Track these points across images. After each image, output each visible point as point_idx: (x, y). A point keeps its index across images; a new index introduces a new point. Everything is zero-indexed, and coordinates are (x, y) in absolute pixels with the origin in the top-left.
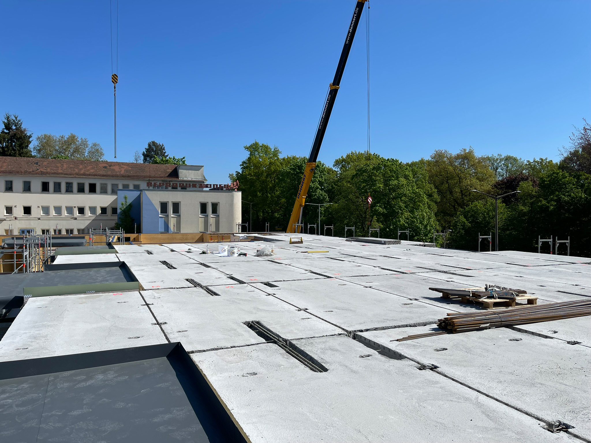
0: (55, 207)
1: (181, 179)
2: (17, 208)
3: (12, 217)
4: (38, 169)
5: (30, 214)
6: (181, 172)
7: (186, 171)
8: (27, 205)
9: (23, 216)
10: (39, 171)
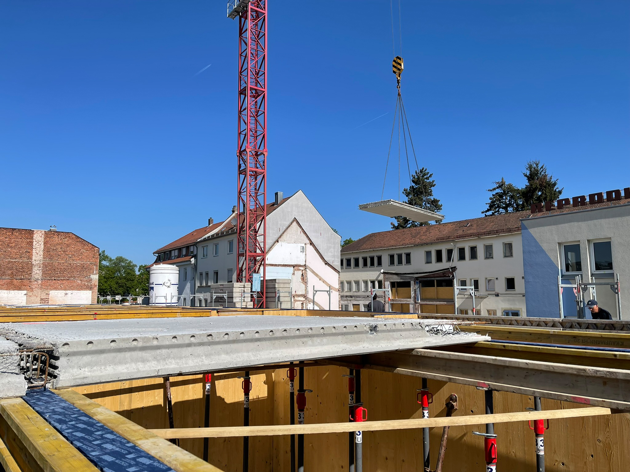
5: (514, 289)
8: (510, 276)
9: (506, 291)
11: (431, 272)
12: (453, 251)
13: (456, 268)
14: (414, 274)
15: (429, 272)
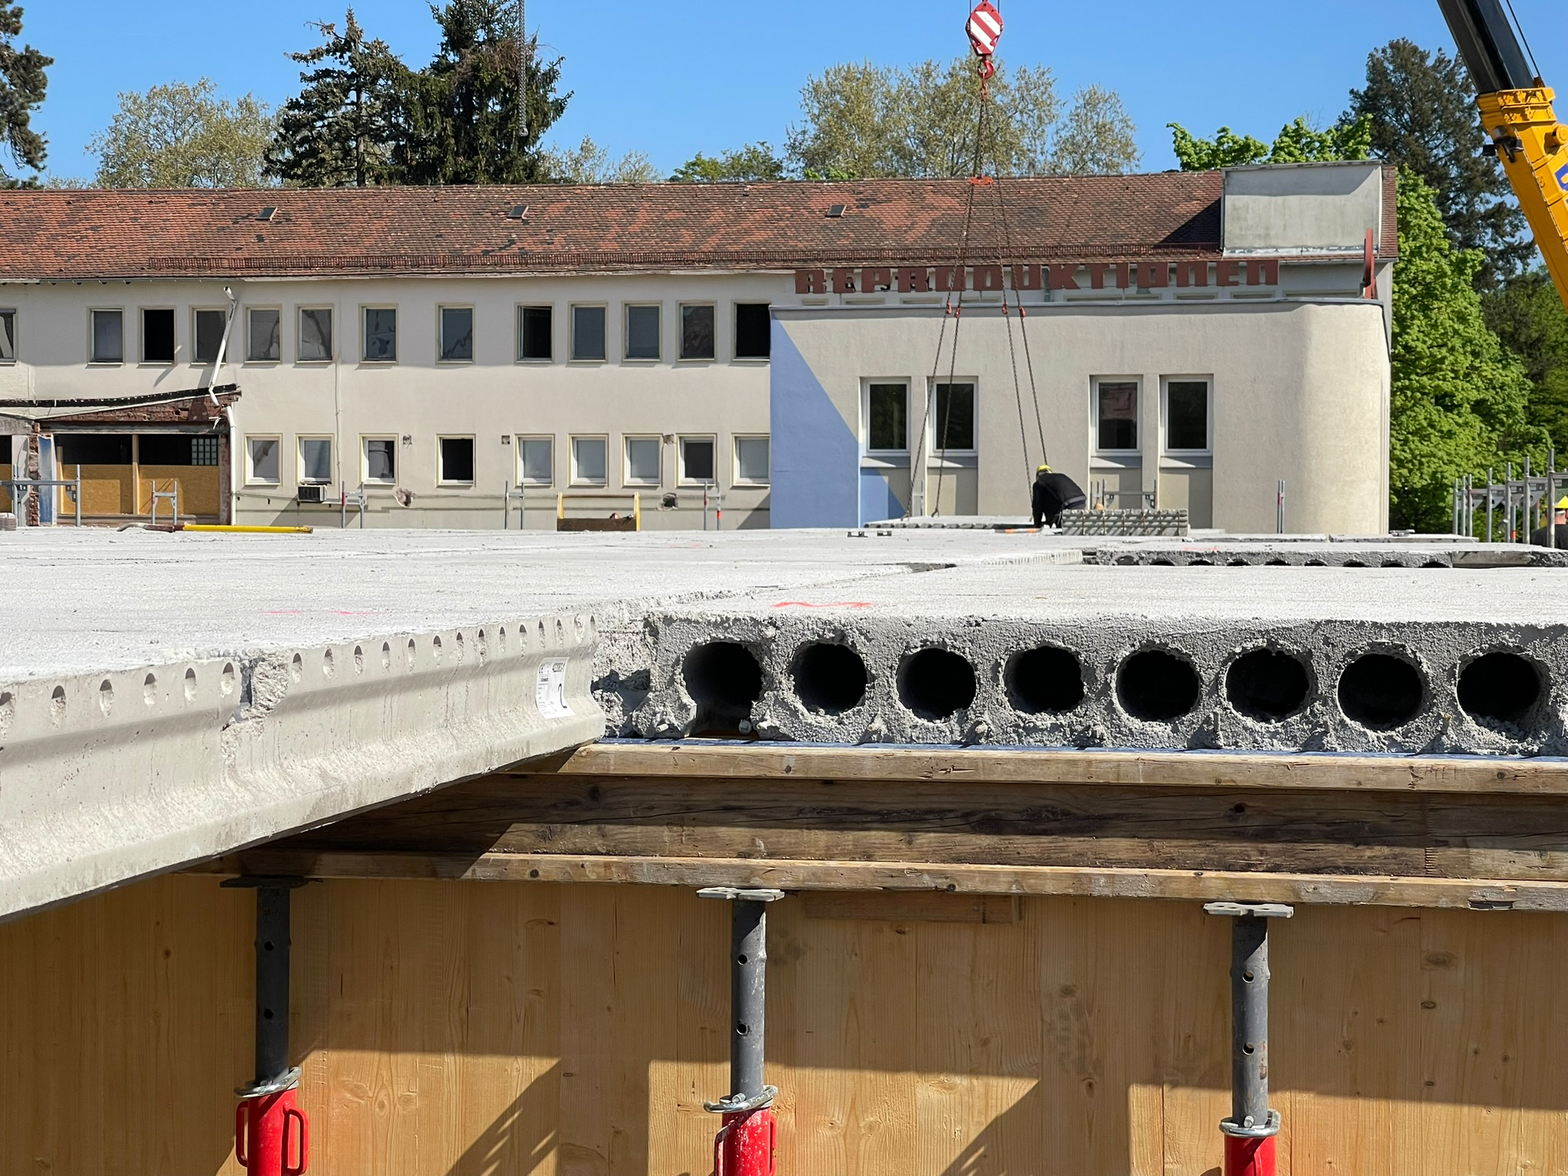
0: (581, 438)
1: (1238, 254)
2: (415, 446)
3: (392, 492)
4: (512, 242)
5: (471, 478)
6: (1235, 208)
7: (1265, 199)
8: (458, 431)
9: (439, 487)
10: (515, 249)
11: (119, 402)
12: (229, 324)
13: (238, 390)
14: (30, 404)
15: (107, 402)
